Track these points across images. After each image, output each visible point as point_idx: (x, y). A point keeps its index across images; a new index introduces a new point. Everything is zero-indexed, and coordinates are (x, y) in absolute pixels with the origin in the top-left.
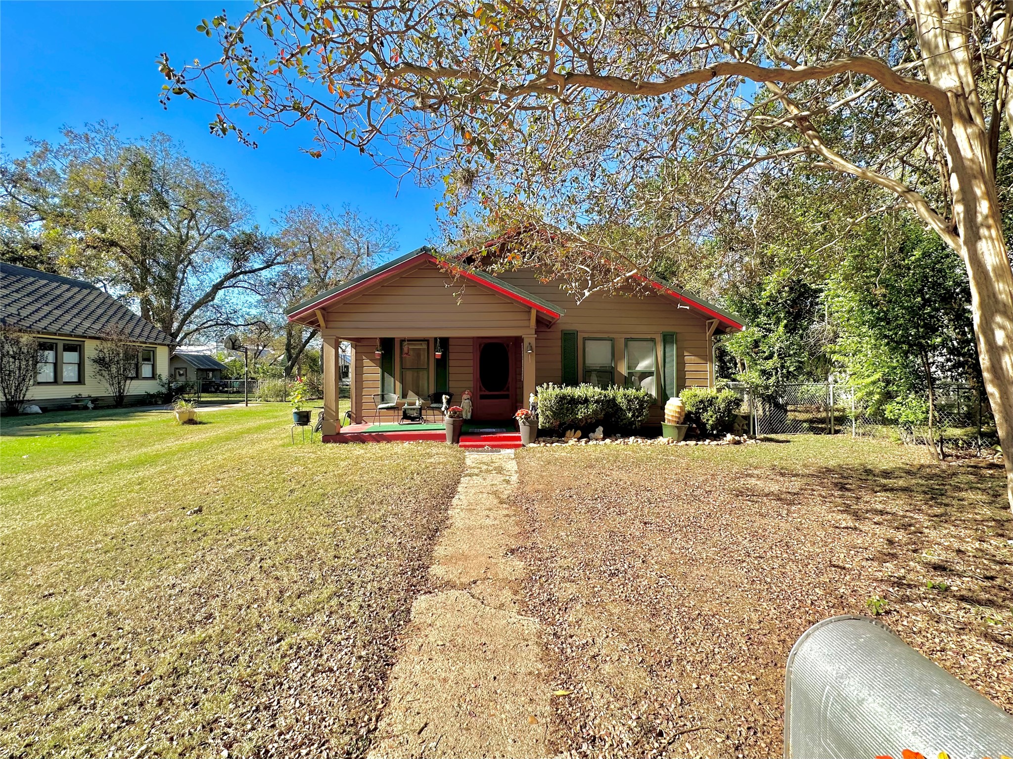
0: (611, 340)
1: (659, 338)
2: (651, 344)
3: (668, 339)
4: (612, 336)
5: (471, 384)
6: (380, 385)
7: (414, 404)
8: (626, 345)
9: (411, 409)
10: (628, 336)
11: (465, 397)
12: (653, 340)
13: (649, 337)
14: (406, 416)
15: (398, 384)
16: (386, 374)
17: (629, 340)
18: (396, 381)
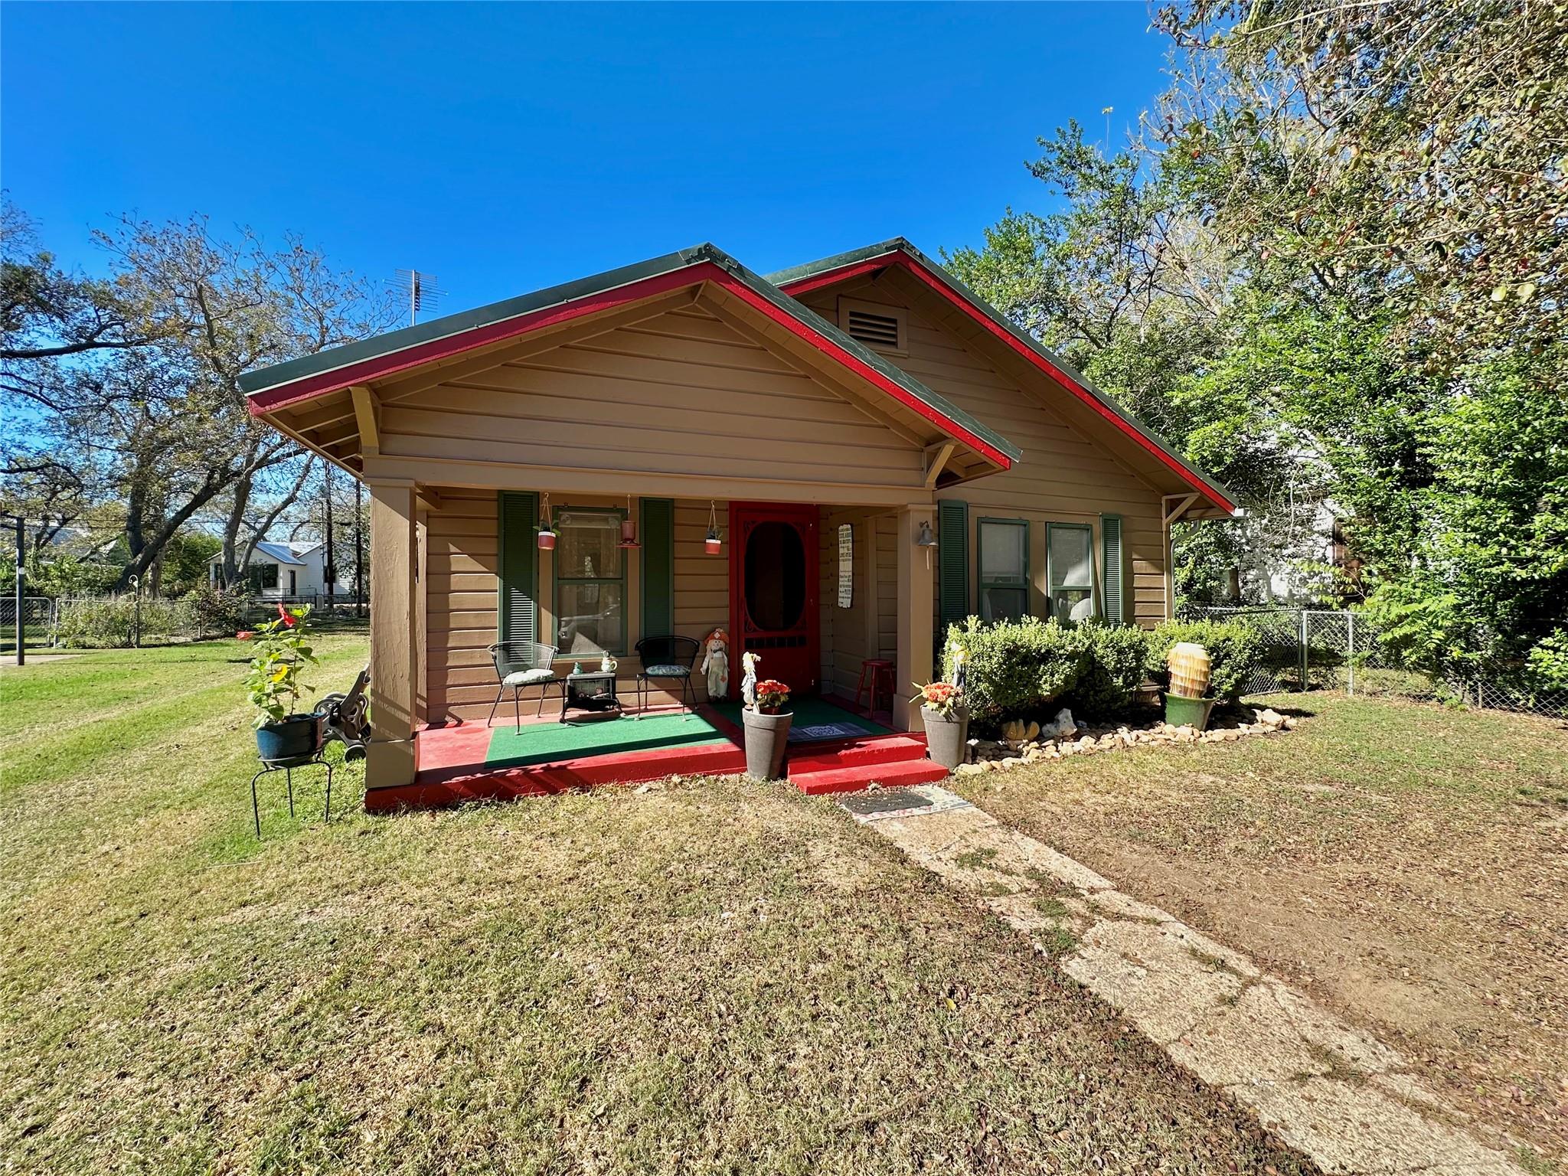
0: (1025, 524)
1: (1098, 528)
2: (1085, 536)
3: (1111, 528)
4: (1027, 516)
5: (724, 615)
6: (496, 619)
7: (597, 667)
8: (1048, 537)
9: (587, 681)
10: (1052, 518)
11: (713, 644)
12: (1087, 528)
13: (1082, 521)
14: (574, 700)
15: (547, 617)
16: (515, 593)
17: (1050, 526)
18: (543, 610)
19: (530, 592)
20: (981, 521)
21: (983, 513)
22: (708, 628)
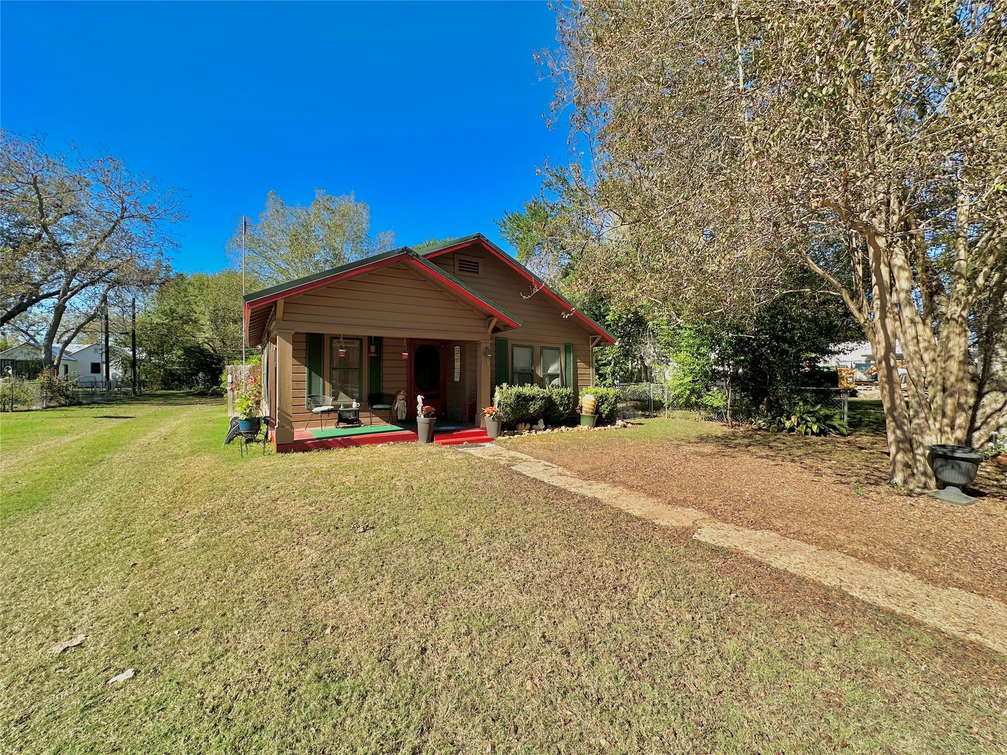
0: (532, 347)
1: (562, 348)
2: (557, 352)
3: (568, 349)
4: (532, 344)
5: (404, 385)
6: (306, 386)
7: (351, 406)
8: (541, 353)
9: (347, 411)
10: (543, 345)
11: (400, 397)
12: (558, 349)
13: (556, 346)
14: (341, 419)
15: (327, 384)
16: (313, 373)
17: (543, 348)
18: (326, 382)
19: (320, 373)
20: (513, 346)
21: (514, 342)
22: (398, 390)
